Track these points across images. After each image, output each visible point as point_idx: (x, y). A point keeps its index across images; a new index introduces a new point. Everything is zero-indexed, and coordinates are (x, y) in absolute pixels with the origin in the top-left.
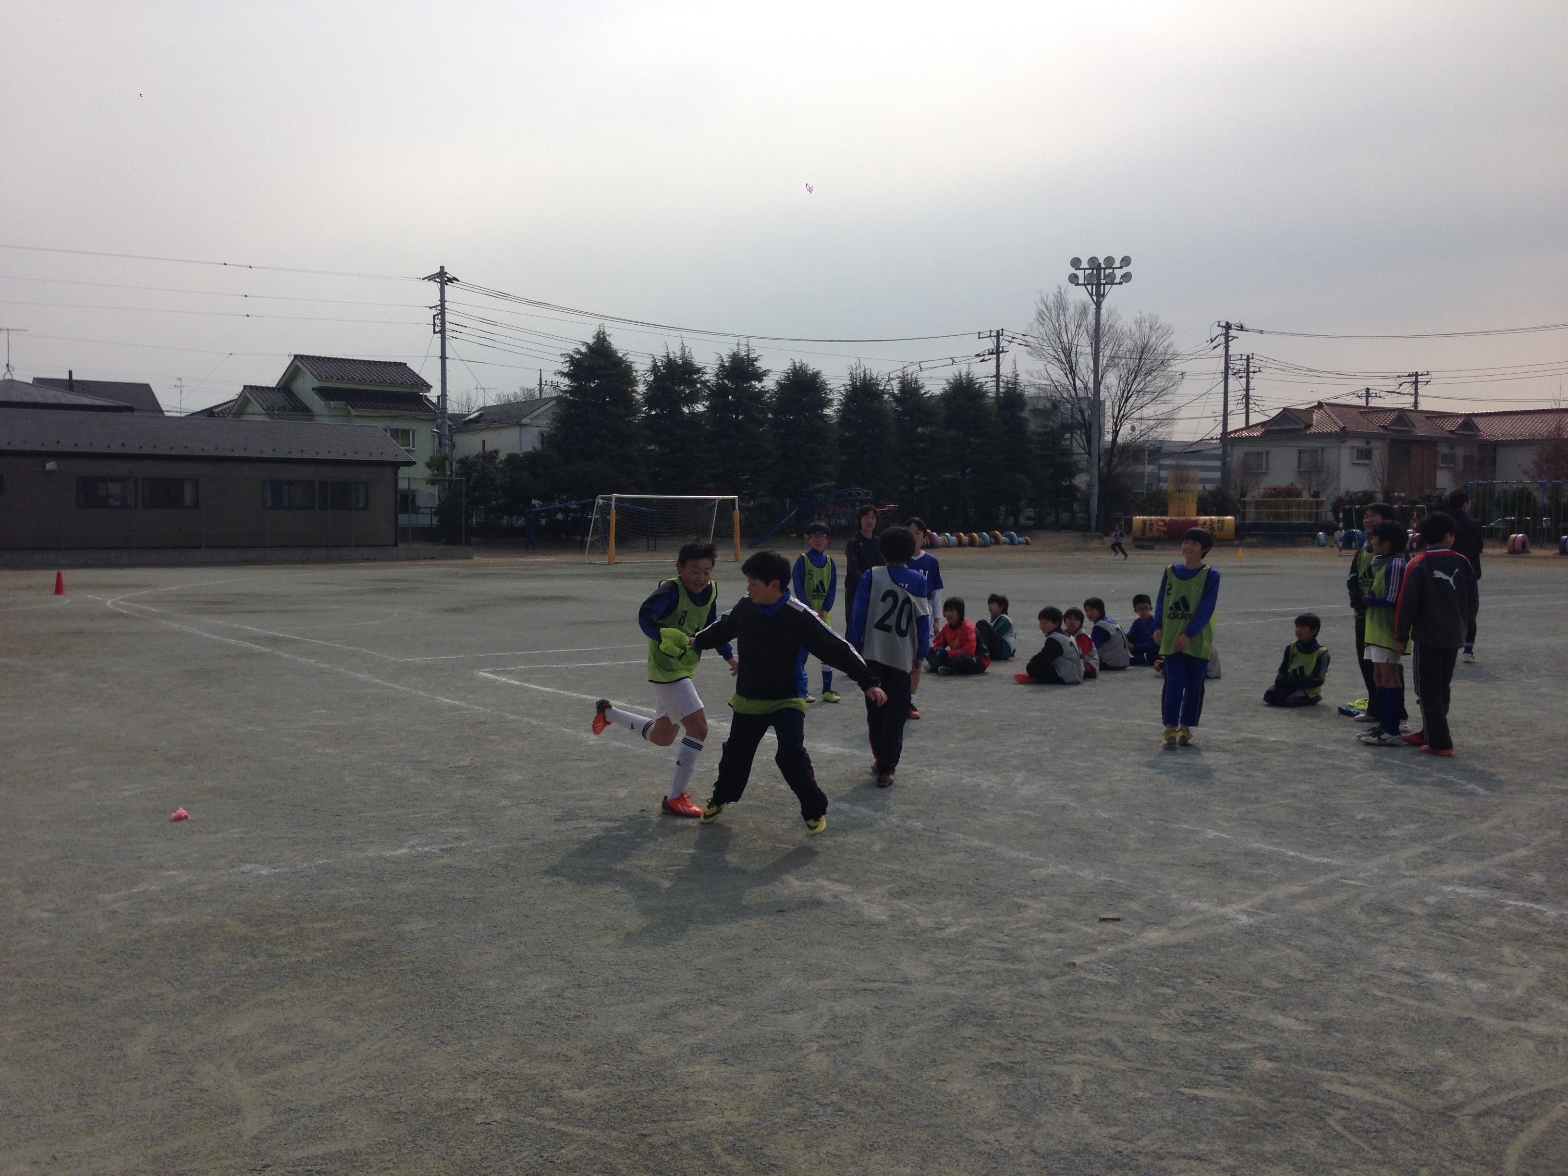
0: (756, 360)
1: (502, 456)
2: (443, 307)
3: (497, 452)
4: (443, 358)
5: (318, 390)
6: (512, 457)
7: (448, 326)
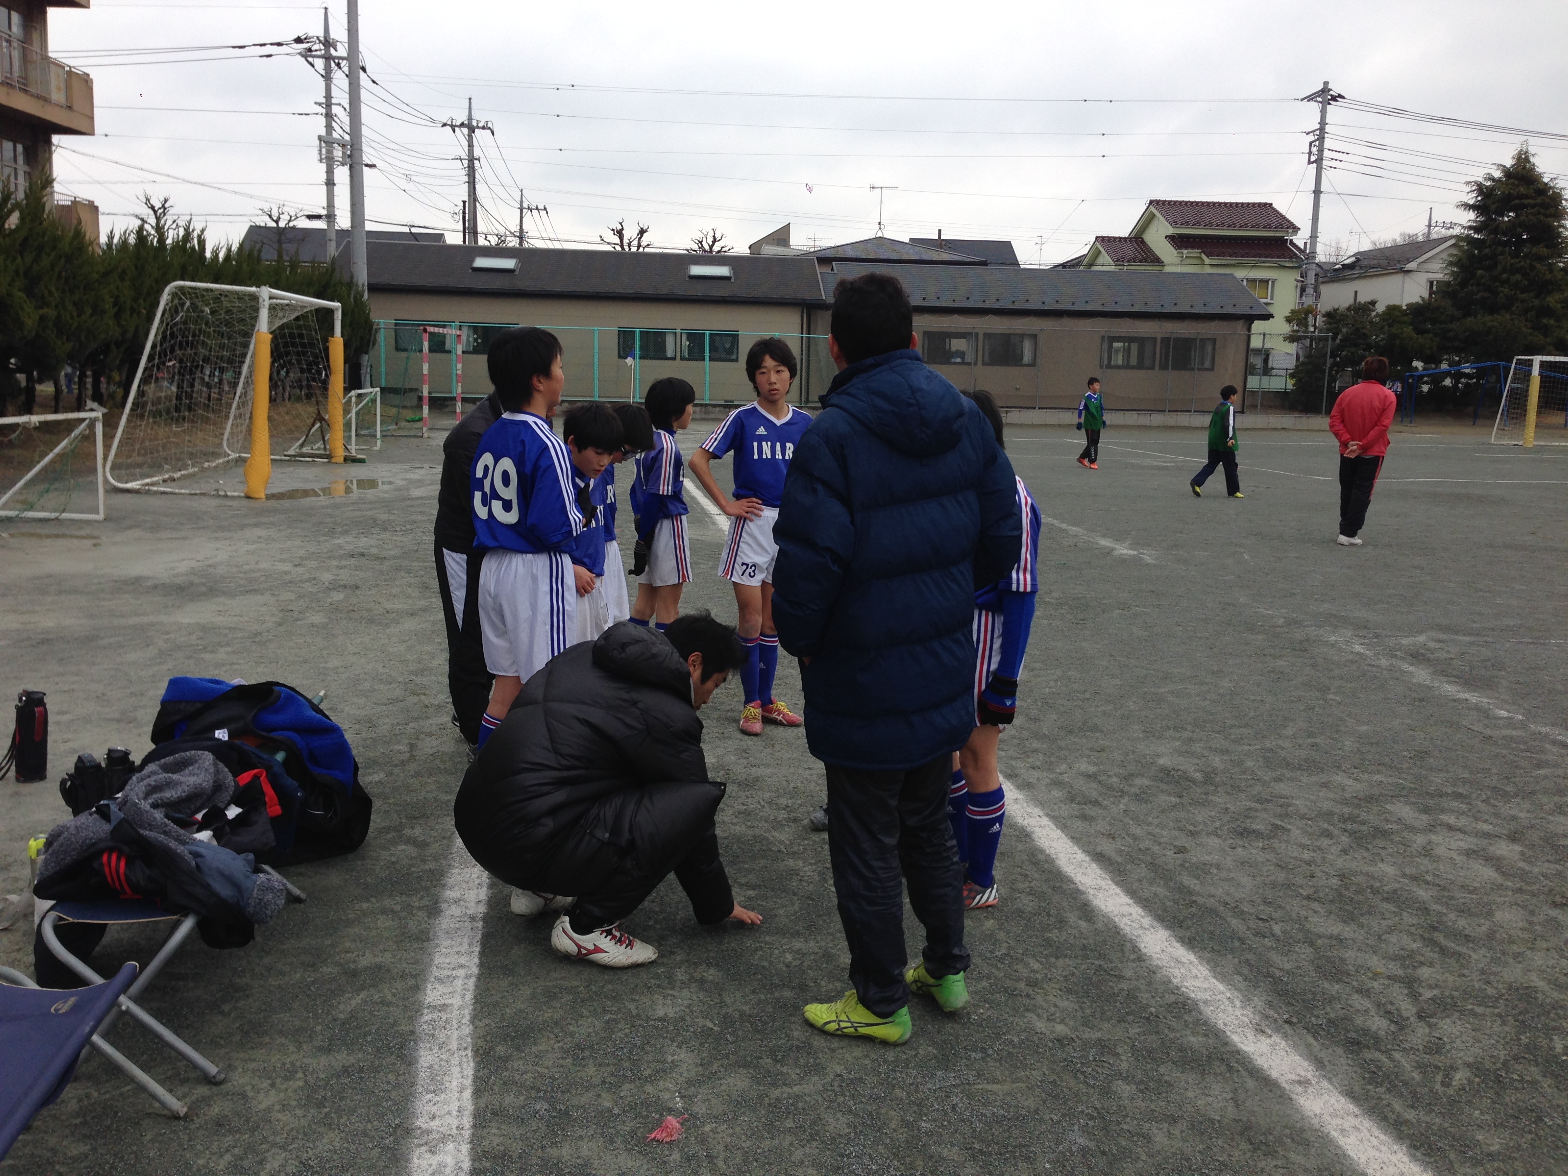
1: (1380, 308)
2: (1321, 133)
3: (1373, 303)
4: (1317, 192)
5: (1172, 239)
6: (1392, 310)
7: (1326, 153)
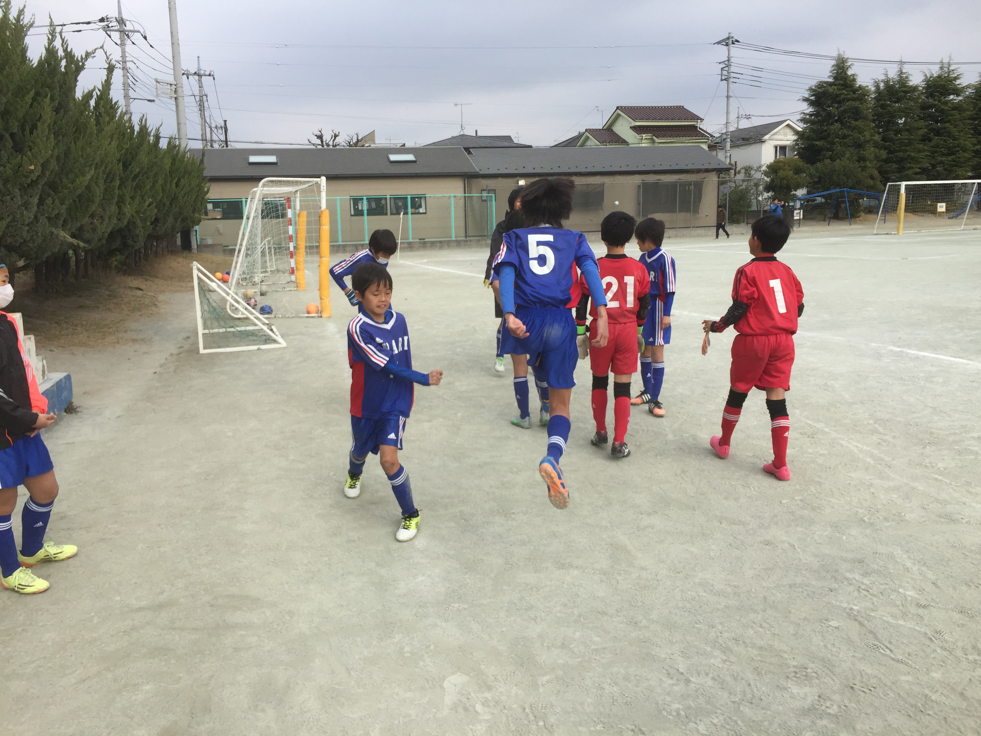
0: (956, 78)
2: (728, 63)
4: (728, 97)
5: (634, 128)
7: (731, 74)
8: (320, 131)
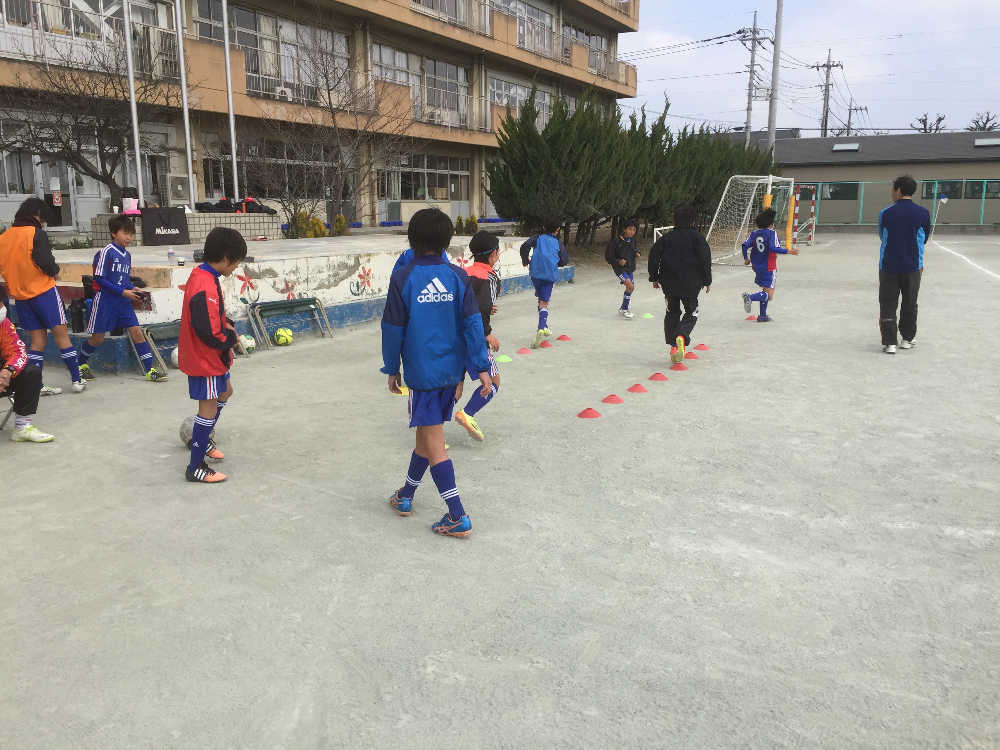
8: (925, 116)
